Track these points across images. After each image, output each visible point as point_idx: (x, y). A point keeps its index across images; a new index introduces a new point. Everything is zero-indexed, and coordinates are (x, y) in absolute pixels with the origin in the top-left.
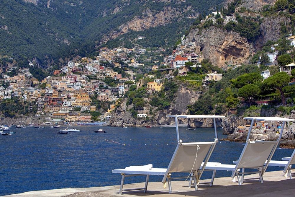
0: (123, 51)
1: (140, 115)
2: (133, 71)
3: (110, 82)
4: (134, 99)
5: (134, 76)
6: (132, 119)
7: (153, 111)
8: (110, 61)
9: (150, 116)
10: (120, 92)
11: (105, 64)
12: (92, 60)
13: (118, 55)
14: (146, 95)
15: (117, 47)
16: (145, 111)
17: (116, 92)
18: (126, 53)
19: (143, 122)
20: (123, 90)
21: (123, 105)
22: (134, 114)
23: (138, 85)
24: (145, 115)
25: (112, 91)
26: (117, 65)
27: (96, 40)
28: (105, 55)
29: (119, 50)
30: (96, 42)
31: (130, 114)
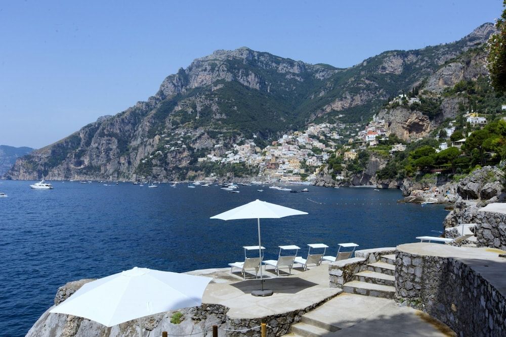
0: (327, 127)
1: (338, 177)
2: (335, 142)
3: (316, 150)
4: (334, 165)
5: (335, 146)
6: (332, 180)
7: (349, 175)
8: (316, 134)
9: (347, 179)
10: (324, 159)
11: (312, 137)
12: (302, 133)
13: (323, 129)
14: (343, 162)
15: (322, 123)
16: (343, 174)
17: (321, 159)
18: (329, 128)
19: (340, 184)
20: (326, 157)
21: (326, 169)
22: (334, 177)
23: (337, 154)
24: (342, 178)
25: (317, 158)
26: (322, 137)
27: (306, 117)
28: (312, 129)
29: (324, 125)
30: (306, 119)
31: (331, 177)
